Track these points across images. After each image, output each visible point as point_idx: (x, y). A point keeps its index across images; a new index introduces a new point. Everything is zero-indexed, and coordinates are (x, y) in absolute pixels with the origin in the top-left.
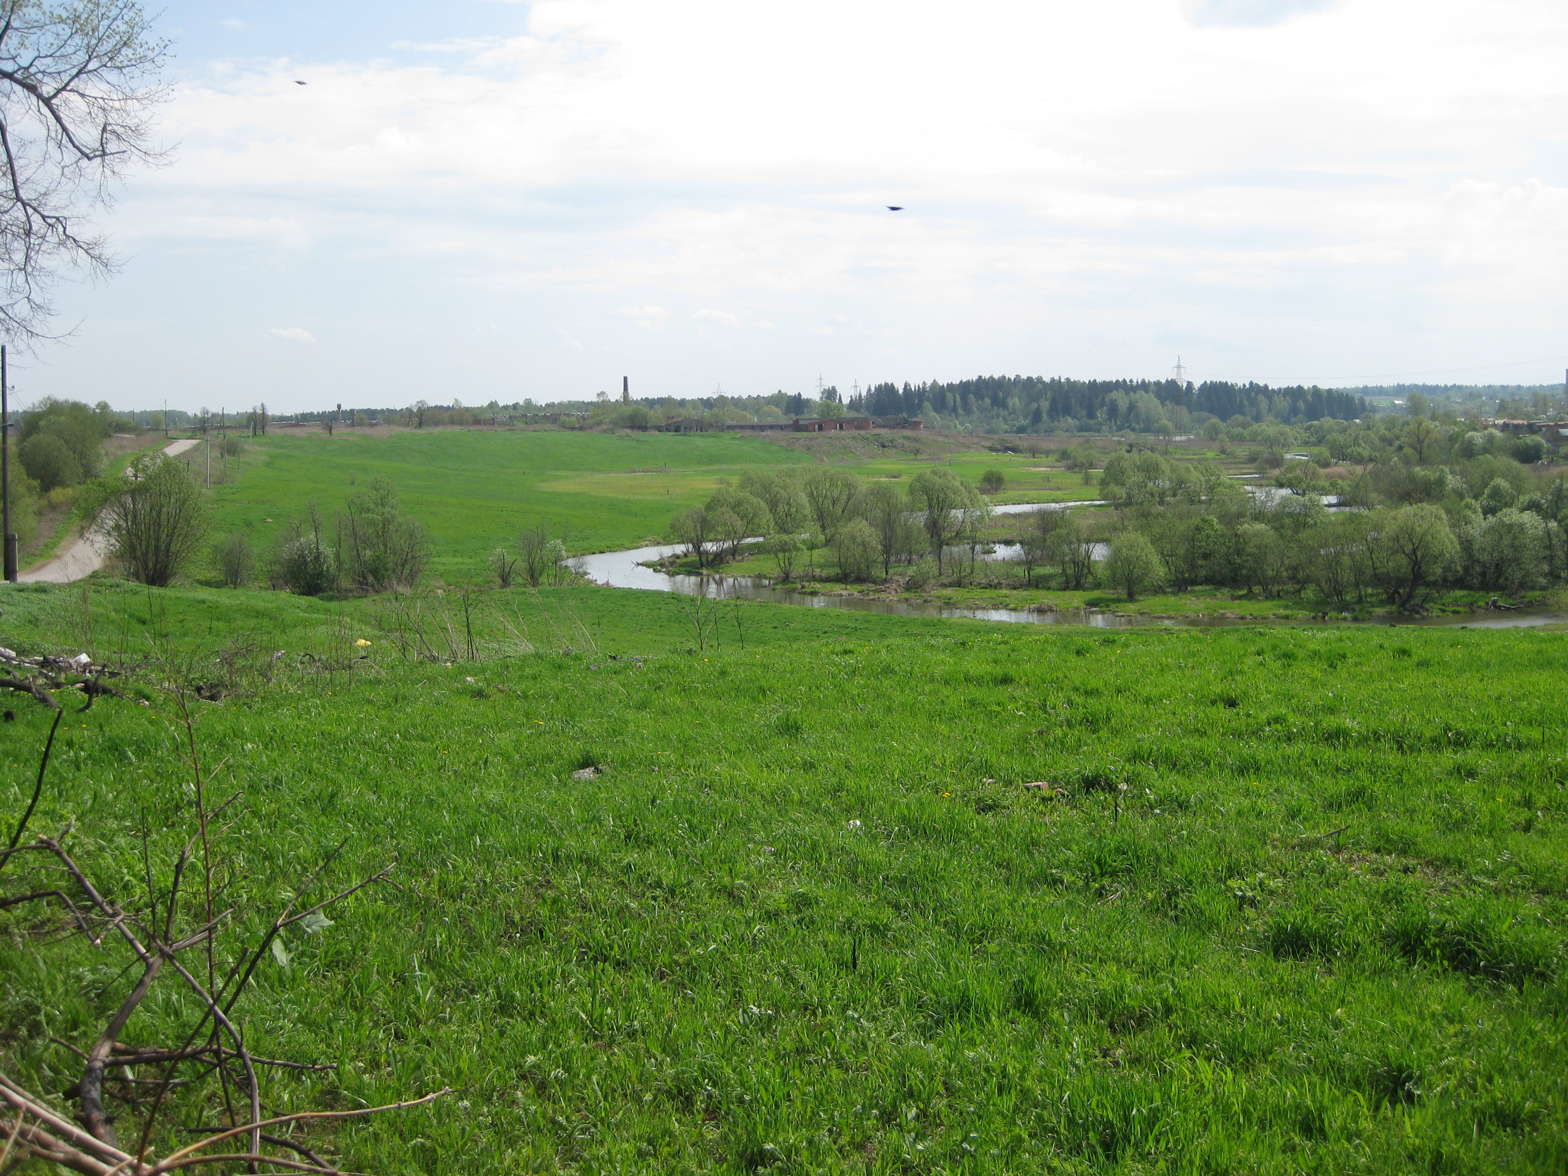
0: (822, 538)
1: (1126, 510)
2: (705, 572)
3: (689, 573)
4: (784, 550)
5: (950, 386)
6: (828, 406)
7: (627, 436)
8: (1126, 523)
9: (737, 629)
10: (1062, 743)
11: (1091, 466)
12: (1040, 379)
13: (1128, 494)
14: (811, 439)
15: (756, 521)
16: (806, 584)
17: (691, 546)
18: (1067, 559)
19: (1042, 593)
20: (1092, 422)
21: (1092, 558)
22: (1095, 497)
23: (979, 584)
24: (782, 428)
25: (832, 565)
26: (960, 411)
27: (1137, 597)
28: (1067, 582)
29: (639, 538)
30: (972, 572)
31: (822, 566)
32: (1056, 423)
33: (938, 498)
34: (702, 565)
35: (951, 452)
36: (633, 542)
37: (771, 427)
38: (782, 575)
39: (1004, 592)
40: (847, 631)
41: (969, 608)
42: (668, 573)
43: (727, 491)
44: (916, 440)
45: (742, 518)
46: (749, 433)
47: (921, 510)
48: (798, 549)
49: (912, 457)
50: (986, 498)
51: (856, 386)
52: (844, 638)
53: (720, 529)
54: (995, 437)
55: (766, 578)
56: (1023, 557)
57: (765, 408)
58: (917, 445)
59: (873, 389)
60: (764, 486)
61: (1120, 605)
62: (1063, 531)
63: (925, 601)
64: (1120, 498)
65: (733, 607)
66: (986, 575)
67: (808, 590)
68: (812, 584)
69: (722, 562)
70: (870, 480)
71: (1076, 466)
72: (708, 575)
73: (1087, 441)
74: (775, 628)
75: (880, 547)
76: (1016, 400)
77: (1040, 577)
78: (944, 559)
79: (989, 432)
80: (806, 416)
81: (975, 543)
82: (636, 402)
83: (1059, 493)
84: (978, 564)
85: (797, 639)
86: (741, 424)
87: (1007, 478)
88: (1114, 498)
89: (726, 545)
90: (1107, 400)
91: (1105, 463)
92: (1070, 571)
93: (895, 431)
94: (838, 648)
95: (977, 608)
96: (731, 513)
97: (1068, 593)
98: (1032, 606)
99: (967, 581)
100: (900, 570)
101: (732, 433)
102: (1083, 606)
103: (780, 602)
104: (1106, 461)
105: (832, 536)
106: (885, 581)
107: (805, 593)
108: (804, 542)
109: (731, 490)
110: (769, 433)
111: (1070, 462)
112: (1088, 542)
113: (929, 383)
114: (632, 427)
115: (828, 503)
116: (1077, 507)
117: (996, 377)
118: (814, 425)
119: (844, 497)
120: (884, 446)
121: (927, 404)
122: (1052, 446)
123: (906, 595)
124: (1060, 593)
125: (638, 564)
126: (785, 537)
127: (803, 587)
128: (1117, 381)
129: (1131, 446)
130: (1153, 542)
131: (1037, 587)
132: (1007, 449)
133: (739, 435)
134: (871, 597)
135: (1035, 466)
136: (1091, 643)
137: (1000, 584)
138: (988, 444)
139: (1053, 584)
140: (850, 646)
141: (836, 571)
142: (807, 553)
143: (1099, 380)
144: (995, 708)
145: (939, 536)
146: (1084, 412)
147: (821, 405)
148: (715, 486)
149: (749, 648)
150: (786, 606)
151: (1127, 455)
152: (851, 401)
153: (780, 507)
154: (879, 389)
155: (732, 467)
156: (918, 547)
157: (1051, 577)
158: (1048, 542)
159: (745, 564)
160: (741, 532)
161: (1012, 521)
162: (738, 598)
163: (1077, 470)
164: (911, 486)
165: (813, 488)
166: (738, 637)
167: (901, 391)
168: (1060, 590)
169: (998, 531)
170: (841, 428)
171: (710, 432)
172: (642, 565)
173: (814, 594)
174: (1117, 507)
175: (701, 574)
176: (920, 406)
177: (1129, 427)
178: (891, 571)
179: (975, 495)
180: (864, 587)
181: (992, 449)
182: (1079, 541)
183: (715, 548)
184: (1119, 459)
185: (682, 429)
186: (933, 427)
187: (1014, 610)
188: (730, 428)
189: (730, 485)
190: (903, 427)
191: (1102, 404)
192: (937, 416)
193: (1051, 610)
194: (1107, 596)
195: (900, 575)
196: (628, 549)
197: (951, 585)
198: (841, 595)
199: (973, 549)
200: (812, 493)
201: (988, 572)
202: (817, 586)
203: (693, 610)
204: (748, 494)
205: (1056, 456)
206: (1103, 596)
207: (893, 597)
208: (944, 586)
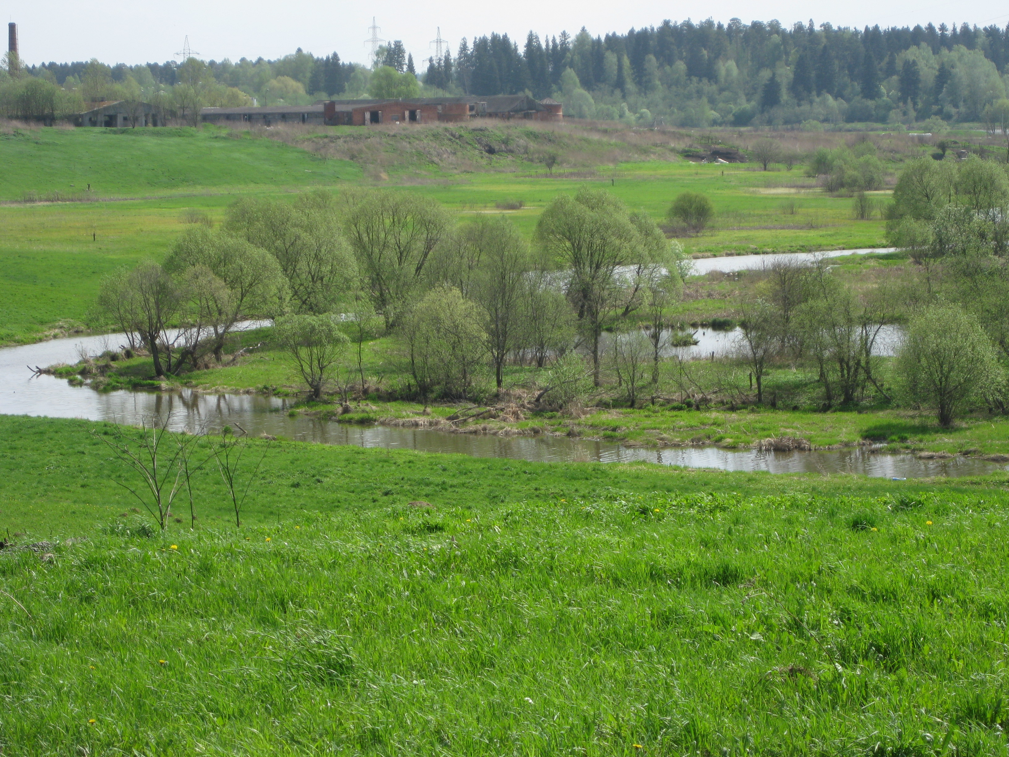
0: (380, 320)
1: (936, 264)
2: (164, 384)
3: (136, 387)
4: (309, 344)
5: (612, 40)
6: (388, 77)
7: (17, 134)
8: (935, 288)
9: (226, 488)
10: (832, 690)
11: (870, 184)
12: (775, 27)
13: (939, 235)
14: (357, 138)
15: (259, 289)
16: (352, 405)
17: (137, 336)
18: (827, 354)
19: (783, 416)
20: (870, 103)
21: (874, 352)
22: (878, 241)
23: (669, 401)
24: (303, 118)
25: (400, 369)
26: (630, 86)
27: (957, 422)
28: (829, 396)
29: (42, 323)
30: (655, 380)
31: (379, 372)
32: (806, 107)
33: (591, 245)
34: (159, 373)
35: (614, 160)
36: (29, 330)
37: (284, 117)
38: (308, 388)
39: (714, 415)
40: (428, 490)
41: (651, 446)
42: (95, 387)
43: (205, 236)
44: (550, 139)
45: (232, 285)
46: (242, 127)
47: (560, 267)
48: (337, 341)
49: (543, 170)
50: (677, 244)
51: (439, 41)
52: (424, 502)
53: (191, 304)
54: (693, 132)
55: (277, 394)
56: (748, 351)
57: (274, 83)
58: (550, 149)
59: (470, 46)
60: (272, 226)
61: (927, 437)
62: (821, 304)
63: (570, 434)
64: (924, 242)
65: (216, 447)
66: (681, 386)
67: (356, 416)
68: (363, 405)
69: (195, 366)
70: (468, 212)
71: (842, 185)
72: (171, 390)
73: (863, 139)
74: (296, 485)
75: (485, 336)
76: (732, 64)
77: (778, 387)
78: (604, 357)
79: (683, 125)
80: (347, 96)
81: (660, 327)
82: (32, 71)
83: (812, 234)
84: (664, 366)
85: (335, 505)
86: (228, 111)
87: (715, 207)
88: (913, 242)
89: (203, 335)
90: (899, 65)
91: (894, 180)
92: (833, 377)
93: (512, 122)
94: (416, 521)
95: (666, 446)
96: (212, 275)
97: (830, 417)
98: (765, 441)
99: (644, 396)
100: (523, 377)
101: (212, 129)
102: (858, 439)
103: (304, 439)
104: (899, 174)
105: (399, 317)
106: (497, 397)
107: (350, 421)
108: (346, 327)
109: (212, 232)
110: (280, 127)
111: (832, 177)
112: (865, 322)
113: (572, 37)
114: (26, 118)
115: (391, 255)
116: (846, 261)
117: (696, 22)
118: (362, 111)
119: (420, 245)
120: (491, 151)
121: (570, 73)
122: (798, 149)
123: (536, 423)
124: (817, 417)
125: (41, 372)
126: (311, 319)
127: (346, 410)
128: (918, 28)
129: (943, 147)
130: (984, 322)
131: (773, 406)
132: (715, 155)
133: (224, 133)
134: (472, 426)
135: (768, 185)
136: (879, 508)
137: (705, 401)
138: (681, 145)
139: (803, 400)
140: (438, 520)
141: (407, 379)
142: (353, 348)
143: (884, 27)
144: (709, 627)
145: (594, 315)
146: (857, 87)
147: (376, 75)
148: (182, 227)
149: (248, 523)
150: (316, 445)
151: (936, 164)
152: (431, 68)
153: (302, 265)
154: (481, 45)
155: (214, 190)
156: (556, 335)
157: (799, 387)
158: (793, 324)
159: (238, 370)
160: (230, 309)
161: (726, 286)
162: (226, 431)
163: (843, 191)
164: (540, 224)
165: (362, 228)
166: (228, 503)
167: (521, 50)
168: (815, 411)
169: (701, 305)
170: (413, 118)
171: (171, 127)
172: (48, 372)
173: (365, 422)
174: (918, 258)
175: (157, 389)
176: (557, 75)
177: (939, 112)
178: (507, 380)
179: (657, 239)
180: (456, 409)
181: (689, 155)
182: (850, 321)
183: (182, 341)
184: (923, 170)
185: (120, 120)
186: (582, 116)
187: (733, 448)
188: (209, 118)
189: (209, 223)
190: (527, 116)
191: (890, 70)
192: (588, 95)
193: (800, 448)
194: (902, 421)
195: (523, 386)
196: (21, 343)
197: (617, 404)
198: (416, 425)
199: (656, 337)
200: (360, 238)
201: (684, 379)
202: (372, 408)
203: (144, 454)
204: (243, 241)
205: (806, 167)
206: (894, 422)
207: (511, 426)
208: (604, 405)
